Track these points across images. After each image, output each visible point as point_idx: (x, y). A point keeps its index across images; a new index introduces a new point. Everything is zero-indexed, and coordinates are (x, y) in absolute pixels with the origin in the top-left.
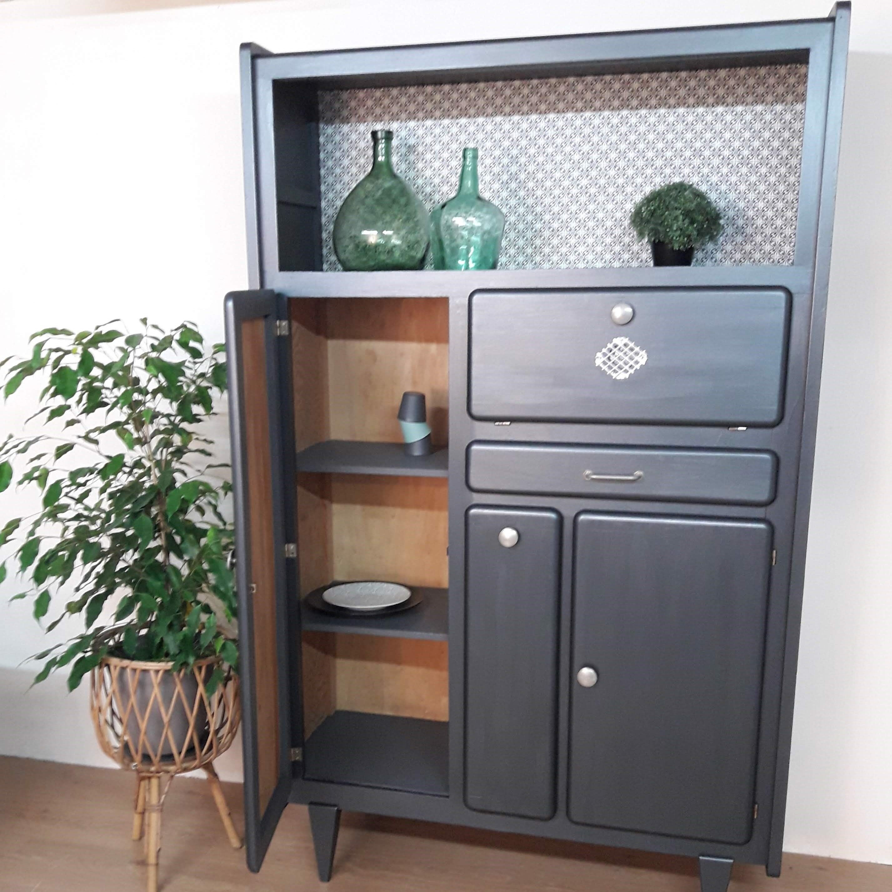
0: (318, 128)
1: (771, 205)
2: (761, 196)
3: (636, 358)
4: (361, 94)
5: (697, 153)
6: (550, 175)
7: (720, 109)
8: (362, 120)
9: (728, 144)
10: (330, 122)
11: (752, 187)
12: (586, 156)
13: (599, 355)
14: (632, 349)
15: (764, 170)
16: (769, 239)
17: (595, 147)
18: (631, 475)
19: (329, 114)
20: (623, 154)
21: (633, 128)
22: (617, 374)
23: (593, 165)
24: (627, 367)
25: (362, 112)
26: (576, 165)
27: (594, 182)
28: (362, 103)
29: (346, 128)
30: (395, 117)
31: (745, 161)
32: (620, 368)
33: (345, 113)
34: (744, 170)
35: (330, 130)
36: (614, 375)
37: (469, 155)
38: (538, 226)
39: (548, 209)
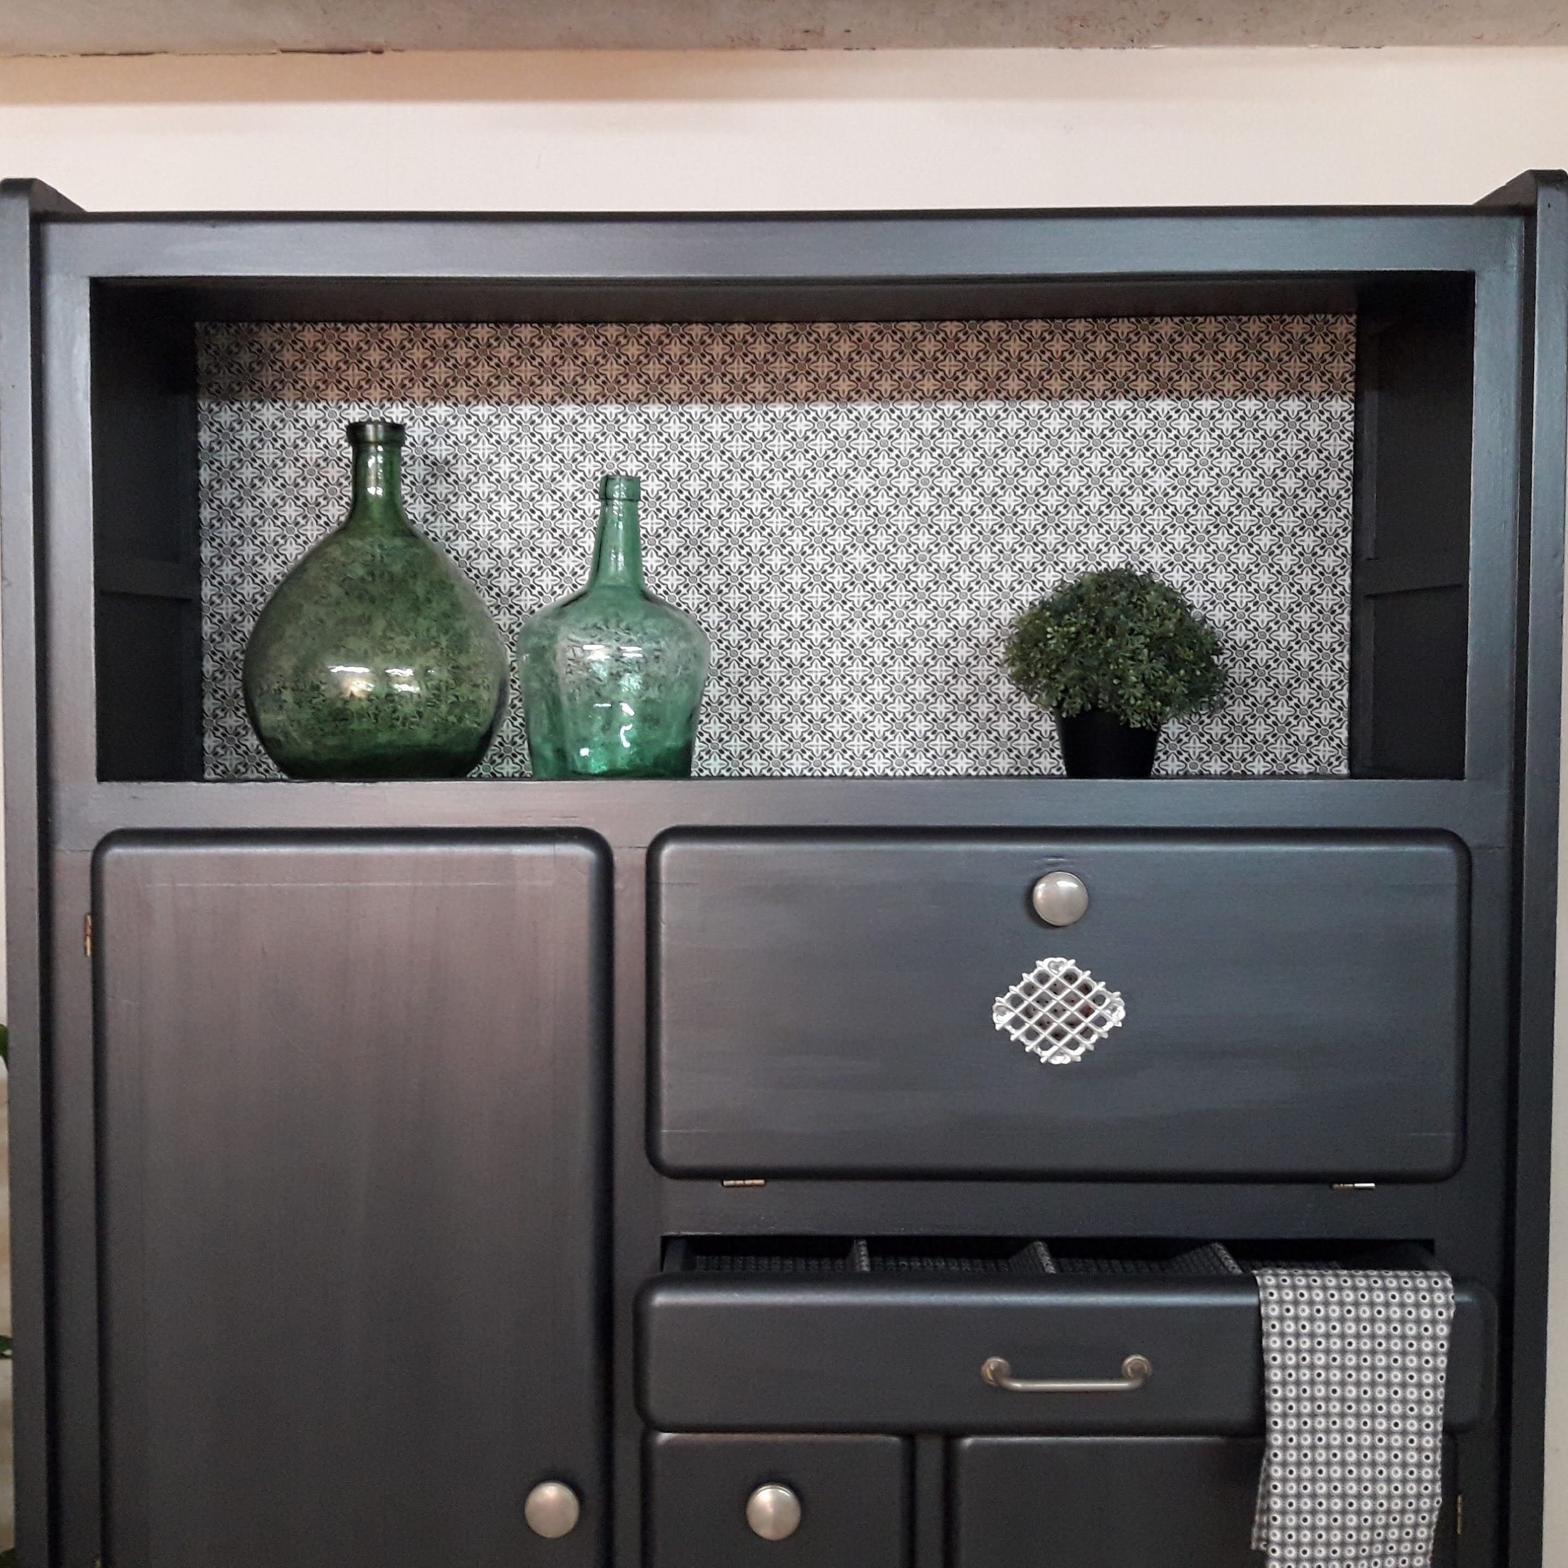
0: (195, 410)
1: (1286, 616)
2: (1263, 597)
3: (1099, 1010)
4: (309, 335)
5: (1116, 500)
6: (779, 541)
7: (1163, 405)
8: (312, 395)
9: (1183, 482)
10: (228, 395)
11: (1242, 576)
12: (863, 501)
13: (1003, 1002)
14: (1085, 989)
15: (1265, 540)
16: (1283, 691)
17: (884, 482)
19: (223, 379)
20: (946, 499)
21: (969, 443)
22: (1052, 1051)
23: (880, 520)
24: (1072, 1034)
25: (311, 375)
26: (840, 521)
27: (883, 559)
28: (312, 354)
29: (268, 413)
30: (396, 394)
31: (1222, 520)
32: (1058, 1035)
33: (268, 376)
34: (1223, 539)
35: (226, 416)
36: (1046, 1056)
37: (618, 491)
38: (755, 653)
39: (776, 616)
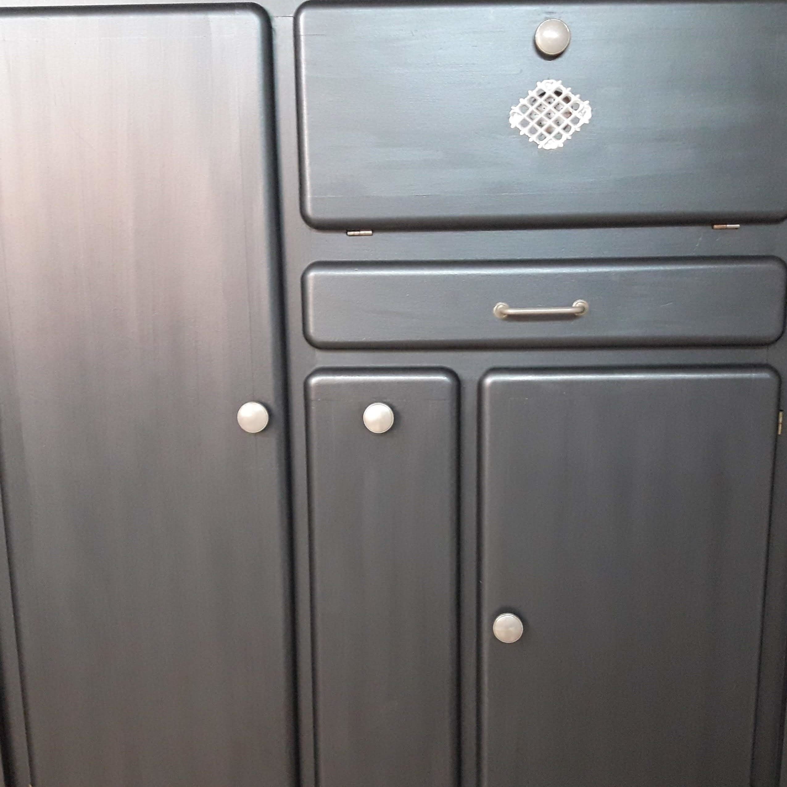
3: (575, 114)
13: (516, 109)
14: (567, 100)
18: (570, 305)
22: (545, 141)
24: (558, 129)
32: (549, 131)
36: (542, 144)
